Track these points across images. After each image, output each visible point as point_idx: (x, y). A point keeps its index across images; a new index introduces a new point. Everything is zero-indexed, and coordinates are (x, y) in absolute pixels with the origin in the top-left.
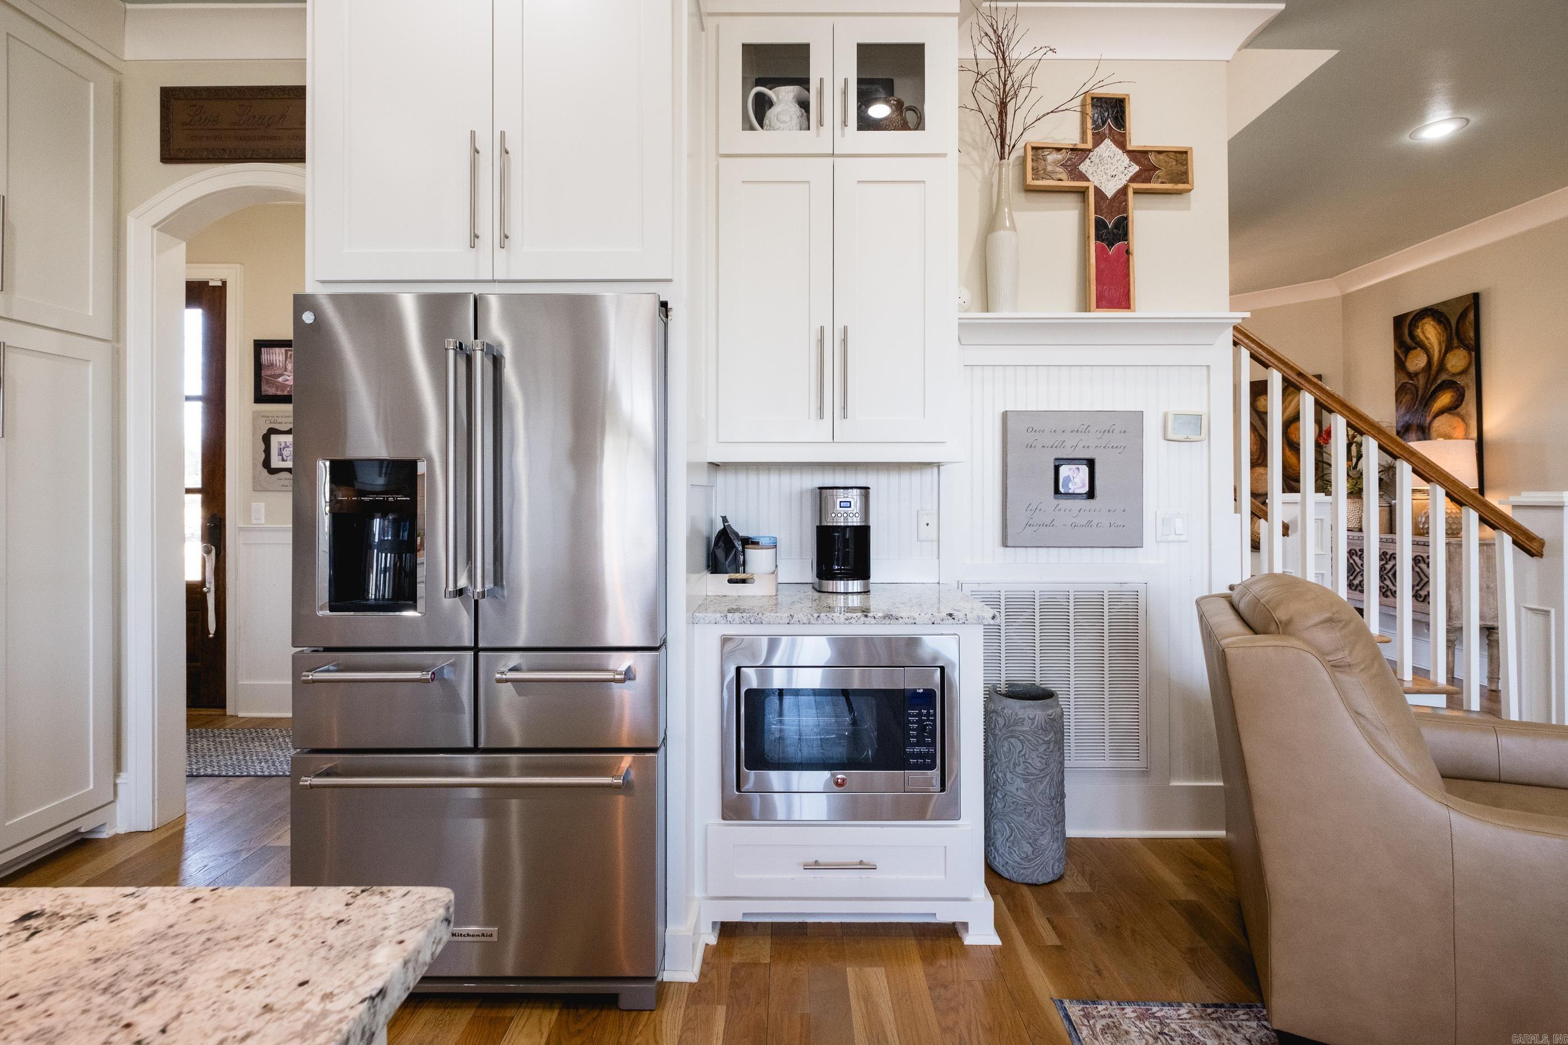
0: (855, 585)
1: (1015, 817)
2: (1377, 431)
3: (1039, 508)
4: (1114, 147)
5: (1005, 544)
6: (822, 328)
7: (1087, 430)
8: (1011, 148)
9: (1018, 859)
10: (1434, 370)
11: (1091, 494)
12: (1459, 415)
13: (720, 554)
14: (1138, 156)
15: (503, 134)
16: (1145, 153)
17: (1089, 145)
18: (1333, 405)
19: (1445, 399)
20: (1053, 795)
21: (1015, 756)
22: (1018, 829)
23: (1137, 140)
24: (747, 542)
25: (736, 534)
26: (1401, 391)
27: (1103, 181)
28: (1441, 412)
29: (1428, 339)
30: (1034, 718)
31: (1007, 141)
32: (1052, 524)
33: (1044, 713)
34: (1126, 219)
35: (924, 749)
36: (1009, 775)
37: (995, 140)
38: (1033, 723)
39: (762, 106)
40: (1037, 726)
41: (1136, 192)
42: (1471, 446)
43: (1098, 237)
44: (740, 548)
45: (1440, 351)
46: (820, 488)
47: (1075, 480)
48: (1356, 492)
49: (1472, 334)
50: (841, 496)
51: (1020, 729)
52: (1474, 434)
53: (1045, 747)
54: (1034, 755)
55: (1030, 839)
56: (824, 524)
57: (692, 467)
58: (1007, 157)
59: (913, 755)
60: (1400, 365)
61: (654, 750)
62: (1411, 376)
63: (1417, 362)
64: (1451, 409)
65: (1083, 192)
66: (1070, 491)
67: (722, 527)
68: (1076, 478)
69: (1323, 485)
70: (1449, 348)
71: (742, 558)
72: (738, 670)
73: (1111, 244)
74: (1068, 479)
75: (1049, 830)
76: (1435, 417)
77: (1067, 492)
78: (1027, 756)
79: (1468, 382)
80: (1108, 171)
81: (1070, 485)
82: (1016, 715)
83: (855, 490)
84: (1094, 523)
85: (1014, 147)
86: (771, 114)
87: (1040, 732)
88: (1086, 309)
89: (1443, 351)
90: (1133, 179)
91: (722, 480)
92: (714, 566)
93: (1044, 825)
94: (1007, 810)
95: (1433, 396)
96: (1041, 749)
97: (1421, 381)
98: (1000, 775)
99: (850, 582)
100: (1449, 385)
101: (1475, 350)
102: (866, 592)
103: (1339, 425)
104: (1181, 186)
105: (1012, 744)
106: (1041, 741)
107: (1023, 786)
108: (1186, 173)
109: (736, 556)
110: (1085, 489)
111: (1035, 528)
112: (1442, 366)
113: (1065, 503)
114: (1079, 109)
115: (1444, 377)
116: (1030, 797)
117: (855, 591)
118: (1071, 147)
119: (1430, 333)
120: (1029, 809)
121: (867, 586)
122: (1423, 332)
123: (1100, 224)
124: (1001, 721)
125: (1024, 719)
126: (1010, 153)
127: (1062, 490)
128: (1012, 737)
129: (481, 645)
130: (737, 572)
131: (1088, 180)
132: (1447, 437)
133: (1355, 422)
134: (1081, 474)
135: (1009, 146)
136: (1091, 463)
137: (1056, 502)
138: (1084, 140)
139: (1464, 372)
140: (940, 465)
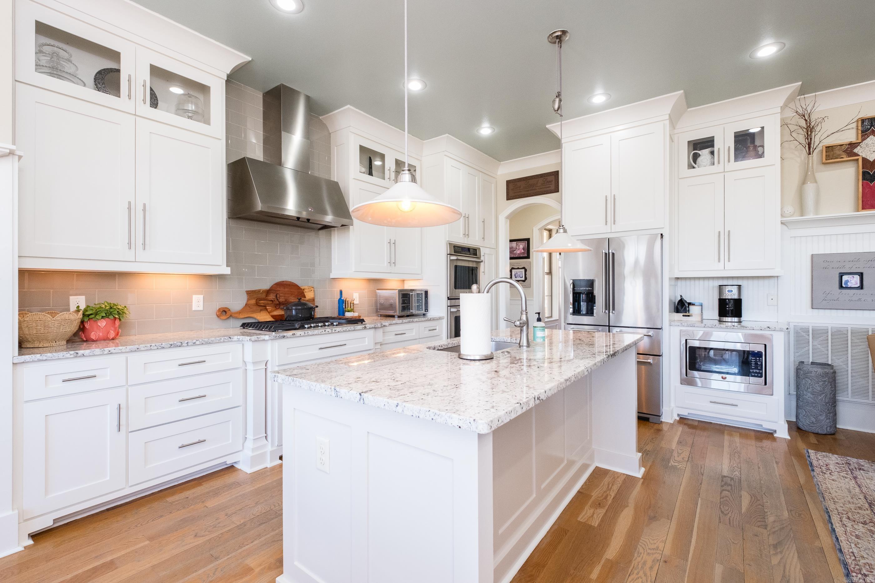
0: (736, 319)
1: (808, 408)
3: (831, 293)
5: (813, 308)
6: (719, 232)
7: (858, 261)
8: (814, 149)
9: (808, 423)
11: (861, 287)
13: (679, 307)
15: (614, 195)
17: (860, 141)
20: (827, 401)
21: (808, 385)
22: (809, 412)
24: (690, 304)
25: (686, 301)
27: (868, 154)
30: (817, 371)
31: (812, 146)
32: (838, 299)
33: (823, 370)
35: (758, 371)
36: (805, 392)
37: (805, 148)
38: (816, 373)
39: (696, 157)
40: (818, 374)
43: (864, 179)
44: (687, 306)
46: (720, 286)
47: (852, 281)
50: (729, 288)
51: (810, 375)
53: (822, 383)
54: (817, 385)
55: (814, 416)
56: (721, 298)
57: (670, 279)
58: (812, 153)
59: (753, 372)
61: (660, 356)
65: (855, 161)
66: (848, 286)
67: (680, 299)
68: (854, 281)
71: (688, 309)
72: (686, 340)
73: (872, 182)
74: (847, 282)
75: (825, 414)
77: (847, 286)
78: (813, 385)
80: (872, 150)
81: (849, 284)
82: (809, 370)
83: (735, 286)
84: (863, 300)
85: (815, 149)
86: (699, 160)
87: (820, 377)
91: (679, 282)
92: (677, 311)
93: (821, 411)
94: (804, 405)
96: (821, 383)
98: (801, 392)
99: (733, 318)
102: (740, 322)
105: (806, 380)
106: (820, 380)
107: (812, 396)
109: (685, 308)
110: (858, 285)
111: (828, 301)
113: (844, 291)
116: (815, 401)
117: (736, 321)
118: (849, 143)
120: (814, 405)
121: (740, 320)
123: (865, 174)
124: (802, 372)
125: (812, 371)
126: (813, 152)
127: (844, 286)
128: (806, 378)
129: (610, 325)
130: (686, 313)
131: (859, 155)
134: (855, 279)
135: (813, 149)
136: (861, 275)
137: (840, 291)
138: (856, 139)
140: (778, 277)
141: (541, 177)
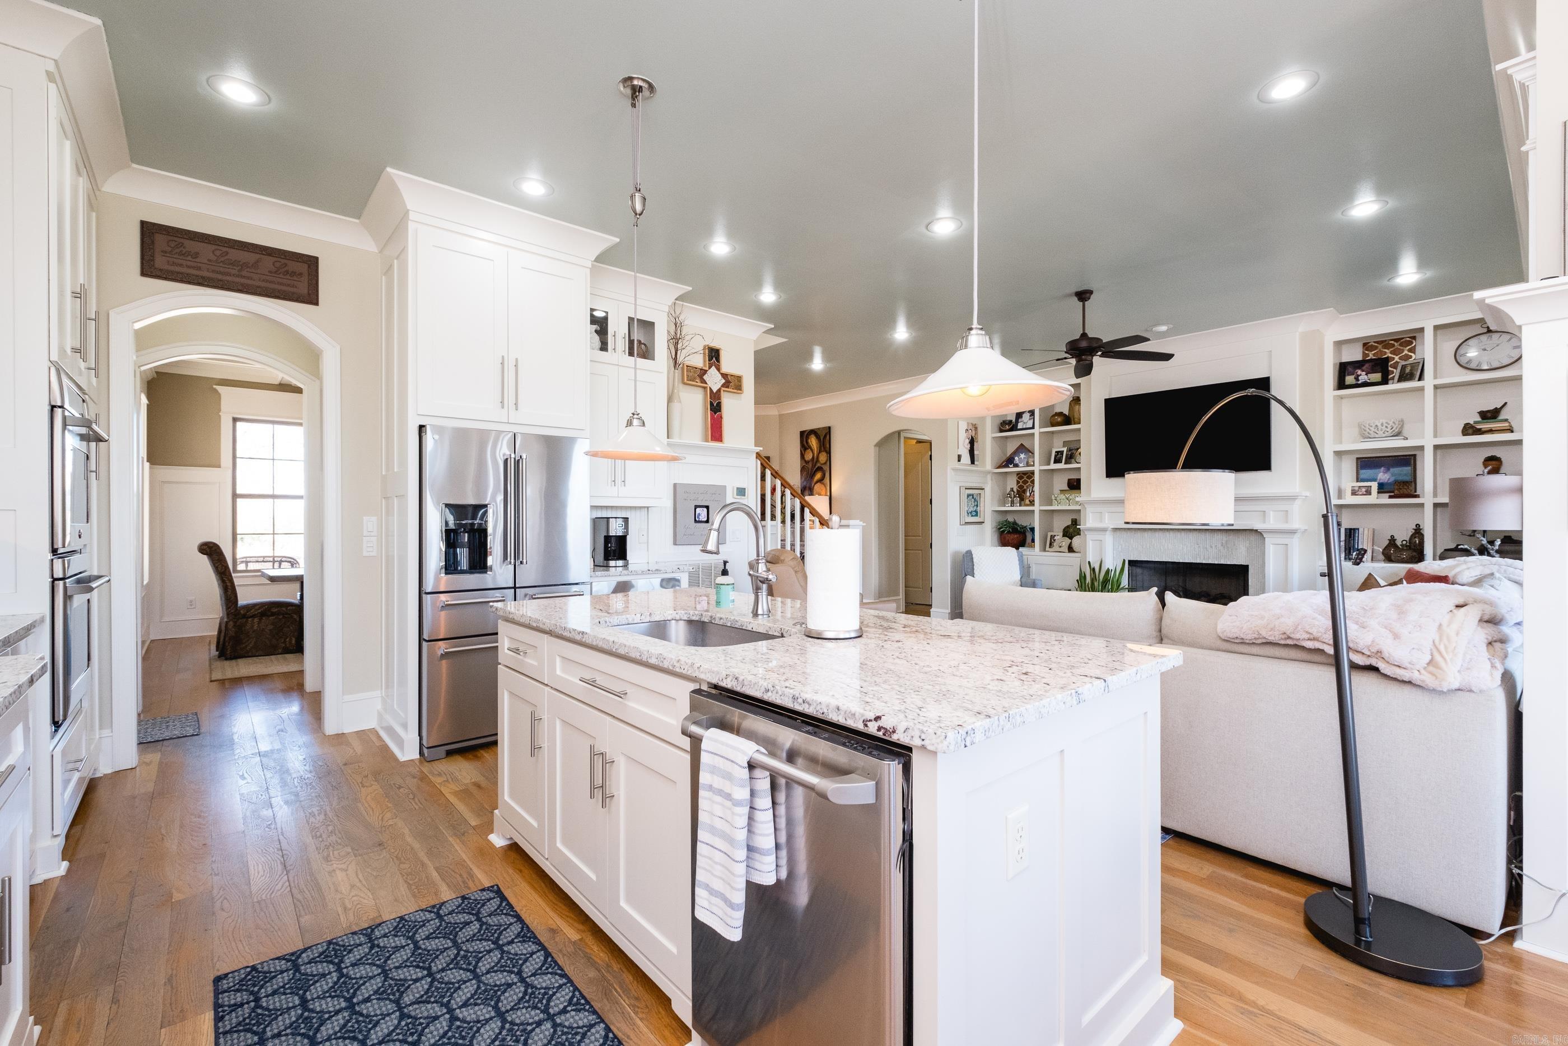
0: (620, 563)
2: (791, 488)
3: (688, 527)
4: (716, 371)
5: (675, 544)
7: (706, 493)
10: (815, 460)
11: (708, 521)
12: (823, 484)
14: (724, 376)
15: (517, 359)
16: (727, 375)
17: (707, 369)
18: (787, 486)
19: (818, 476)
23: (725, 368)
26: (803, 469)
27: (712, 385)
28: (817, 482)
29: (812, 445)
31: (677, 360)
32: (693, 535)
34: (720, 403)
37: (674, 362)
41: (724, 391)
42: (828, 498)
43: (711, 410)
46: (608, 519)
47: (702, 515)
48: (783, 522)
49: (828, 446)
50: (615, 522)
52: (829, 494)
56: (607, 535)
58: (677, 370)
60: (802, 456)
62: (807, 462)
63: (809, 456)
64: (821, 480)
65: (705, 388)
66: (700, 520)
69: (773, 517)
70: (820, 452)
73: (715, 413)
74: (699, 514)
76: (815, 484)
79: (826, 468)
80: (714, 381)
81: (700, 517)
83: (621, 519)
88: (707, 441)
89: (818, 452)
90: (723, 386)
95: (814, 473)
97: (810, 465)
99: (617, 561)
100: (820, 469)
101: (829, 453)
102: (626, 566)
103: (778, 483)
104: (739, 391)
108: (741, 386)
110: (706, 519)
111: (686, 537)
112: (818, 460)
113: (698, 525)
114: (702, 352)
115: (818, 465)
117: (619, 565)
118: (700, 368)
119: (813, 442)
121: (626, 563)
122: (811, 442)
123: (712, 404)
126: (679, 368)
127: (697, 519)
129: (517, 586)
131: (707, 383)
132: (820, 494)
133: (784, 483)
134: (704, 512)
135: (679, 365)
136: (708, 508)
137: (694, 524)
138: (705, 365)
139: (825, 463)
140: (648, 508)
141: (270, 255)
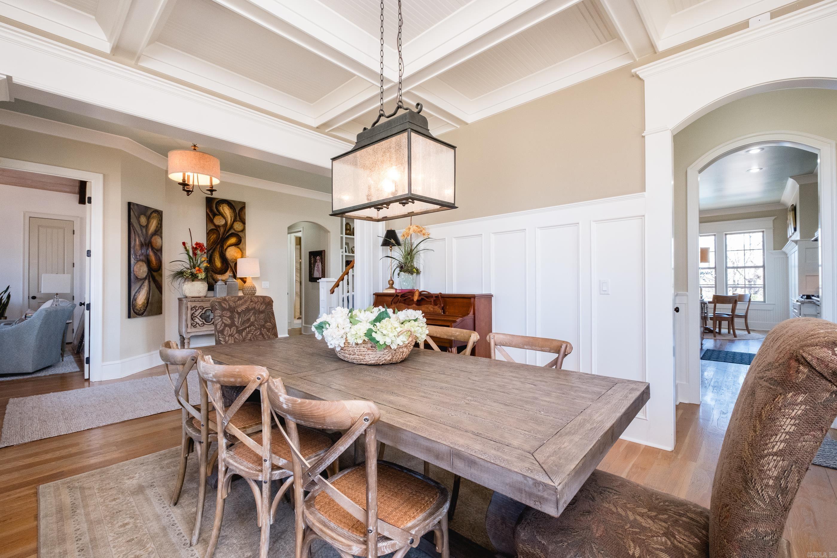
10: (228, 227)
12: (239, 248)
19: (233, 240)
28: (231, 245)
29: (225, 213)
45: (231, 220)
49: (244, 218)
60: (209, 219)
62: (215, 226)
63: (219, 221)
64: (236, 245)
70: (235, 221)
76: (228, 247)
79: (242, 235)
89: (232, 220)
95: (228, 238)
97: (222, 230)
100: (235, 235)
112: (232, 227)
119: (226, 211)
122: (223, 210)
139: (240, 231)
